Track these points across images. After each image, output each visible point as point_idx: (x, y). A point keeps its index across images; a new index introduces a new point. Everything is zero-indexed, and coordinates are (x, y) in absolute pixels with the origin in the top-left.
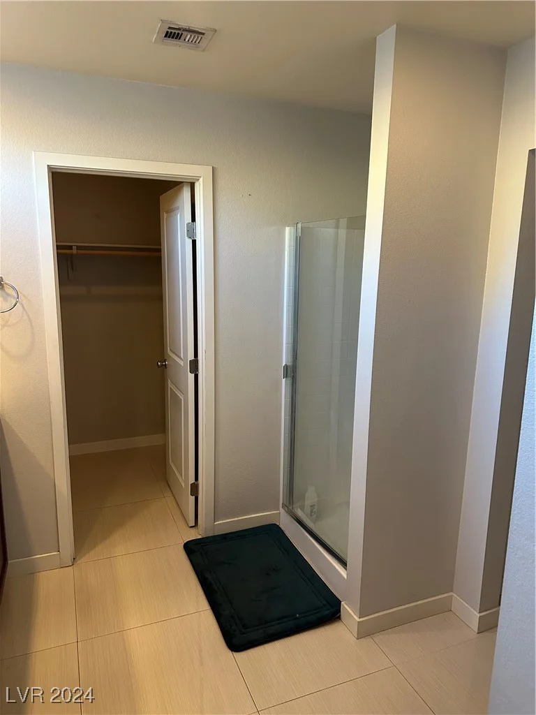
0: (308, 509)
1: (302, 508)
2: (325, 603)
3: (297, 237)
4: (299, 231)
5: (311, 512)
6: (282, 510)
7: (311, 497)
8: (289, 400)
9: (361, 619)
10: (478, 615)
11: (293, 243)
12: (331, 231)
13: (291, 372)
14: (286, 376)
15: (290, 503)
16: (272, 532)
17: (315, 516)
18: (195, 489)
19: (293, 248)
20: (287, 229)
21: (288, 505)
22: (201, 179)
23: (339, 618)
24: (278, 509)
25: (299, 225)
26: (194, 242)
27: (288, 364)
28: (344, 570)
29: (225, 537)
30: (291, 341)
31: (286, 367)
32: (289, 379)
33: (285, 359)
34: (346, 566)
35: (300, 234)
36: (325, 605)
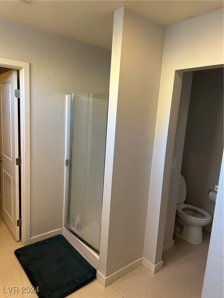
0: (76, 225)
1: (73, 226)
2: (89, 271)
3: (71, 100)
4: (73, 97)
5: (78, 227)
6: (64, 228)
7: (78, 220)
8: (68, 176)
9: (107, 278)
10: (154, 266)
11: (70, 103)
12: (87, 98)
13: (69, 163)
14: (67, 165)
15: (68, 224)
16: (59, 239)
17: (79, 228)
18: (19, 223)
19: (70, 105)
20: (67, 96)
21: (67, 225)
22: (23, 69)
23: (96, 278)
24: (62, 227)
25: (73, 95)
26: (19, 100)
27: (68, 159)
28: (98, 255)
29: (36, 244)
30: (69, 148)
31: (67, 161)
32: (68, 166)
33: (66, 157)
34: (99, 253)
35: (73, 99)
36: (88, 273)
